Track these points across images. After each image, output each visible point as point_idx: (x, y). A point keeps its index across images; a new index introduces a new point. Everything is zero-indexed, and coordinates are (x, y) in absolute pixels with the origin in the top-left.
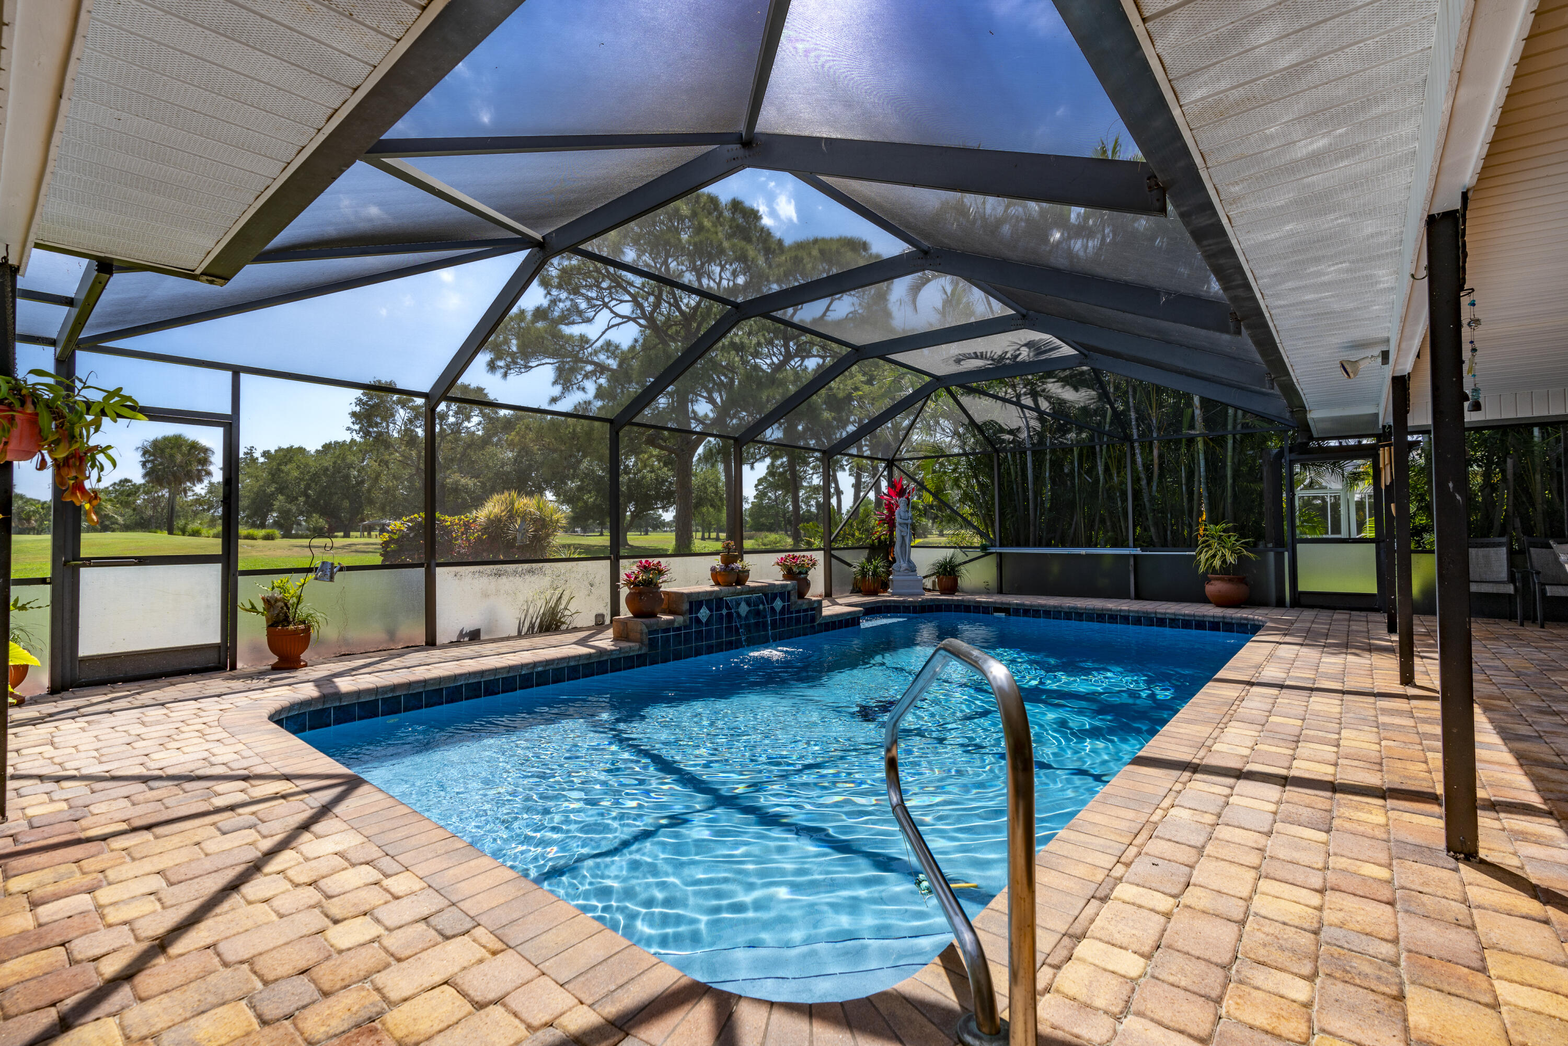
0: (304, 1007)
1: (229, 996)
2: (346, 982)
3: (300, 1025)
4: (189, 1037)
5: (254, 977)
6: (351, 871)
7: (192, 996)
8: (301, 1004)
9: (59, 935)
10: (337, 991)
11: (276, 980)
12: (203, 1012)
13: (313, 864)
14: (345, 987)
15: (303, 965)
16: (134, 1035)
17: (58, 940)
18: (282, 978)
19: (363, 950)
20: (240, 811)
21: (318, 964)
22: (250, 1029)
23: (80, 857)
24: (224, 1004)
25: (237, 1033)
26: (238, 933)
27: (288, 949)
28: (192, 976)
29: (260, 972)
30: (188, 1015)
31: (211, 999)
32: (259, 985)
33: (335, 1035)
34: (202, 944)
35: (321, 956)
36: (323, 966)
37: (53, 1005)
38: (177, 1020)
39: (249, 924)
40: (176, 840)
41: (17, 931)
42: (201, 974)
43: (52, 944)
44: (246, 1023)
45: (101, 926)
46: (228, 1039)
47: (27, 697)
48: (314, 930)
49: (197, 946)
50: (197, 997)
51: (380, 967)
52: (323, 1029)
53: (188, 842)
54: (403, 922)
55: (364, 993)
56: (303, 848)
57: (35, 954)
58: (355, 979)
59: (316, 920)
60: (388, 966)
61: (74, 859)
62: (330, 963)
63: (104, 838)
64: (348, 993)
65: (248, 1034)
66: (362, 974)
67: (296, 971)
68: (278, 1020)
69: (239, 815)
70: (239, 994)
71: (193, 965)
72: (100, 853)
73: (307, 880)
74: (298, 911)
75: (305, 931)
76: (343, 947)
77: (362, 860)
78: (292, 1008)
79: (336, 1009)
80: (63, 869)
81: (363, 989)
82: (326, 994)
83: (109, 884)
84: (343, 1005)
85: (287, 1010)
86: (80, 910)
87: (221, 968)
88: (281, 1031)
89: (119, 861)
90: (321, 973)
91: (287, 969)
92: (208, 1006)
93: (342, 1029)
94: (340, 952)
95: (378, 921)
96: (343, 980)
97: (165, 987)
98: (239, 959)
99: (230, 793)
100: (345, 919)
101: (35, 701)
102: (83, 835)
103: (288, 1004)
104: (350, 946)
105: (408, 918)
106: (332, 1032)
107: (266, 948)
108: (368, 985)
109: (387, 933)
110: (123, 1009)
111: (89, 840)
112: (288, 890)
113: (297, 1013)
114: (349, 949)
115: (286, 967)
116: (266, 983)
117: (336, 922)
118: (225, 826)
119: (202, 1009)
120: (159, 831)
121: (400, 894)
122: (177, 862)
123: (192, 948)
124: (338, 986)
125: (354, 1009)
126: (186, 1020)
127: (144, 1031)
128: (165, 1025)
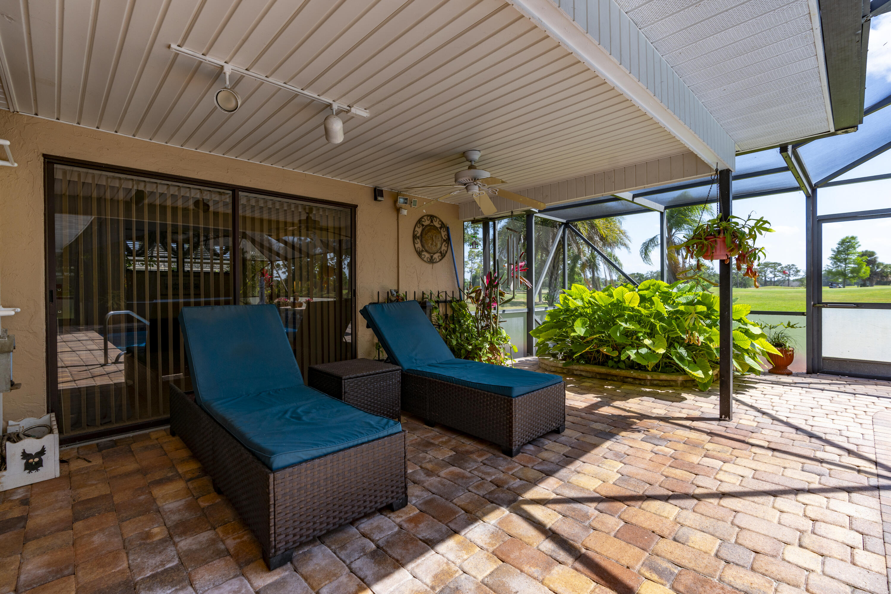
0: (737, 564)
1: (717, 534)
2: (766, 573)
3: (726, 569)
4: (690, 535)
5: (735, 536)
6: (847, 531)
7: (707, 523)
8: (737, 562)
9: (698, 471)
10: (758, 572)
11: (741, 545)
12: (703, 532)
13: (828, 512)
14: (763, 574)
15: (758, 549)
16: (678, 519)
17: (696, 472)
18: (744, 546)
19: (794, 568)
20: (824, 465)
21: (766, 555)
22: (709, 552)
23: (736, 447)
24: (713, 535)
25: (703, 549)
26: (752, 515)
27: (762, 538)
28: (716, 516)
29: (739, 536)
30: (698, 528)
31: (711, 530)
32: (733, 541)
33: (733, 587)
34: (734, 508)
35: (771, 553)
36: (766, 557)
37: (673, 492)
38: (694, 526)
39: (761, 515)
40: (778, 460)
41: (690, 461)
42: (719, 519)
43: (693, 472)
44: (710, 548)
45: (713, 477)
46: (698, 548)
47: (793, 372)
48: (784, 540)
49: (732, 508)
50: (708, 525)
51: (791, 583)
52: (732, 579)
53: (781, 465)
54: (837, 577)
55: (767, 585)
56: (832, 501)
57: (686, 472)
58: (772, 575)
59: (792, 536)
60: (797, 586)
61: (733, 447)
62: (772, 559)
63: (753, 445)
64: (760, 578)
65: (706, 553)
66: (778, 577)
67: (752, 549)
68: (722, 559)
69: (822, 466)
70: (722, 537)
71: (721, 512)
72: (745, 450)
73: (813, 517)
74: (790, 527)
75: (779, 537)
76: (787, 559)
77: (861, 530)
78: (731, 560)
79: (747, 577)
80: (726, 448)
81: (769, 582)
82: (752, 569)
83: (734, 464)
84: (752, 579)
85: (729, 559)
86: (713, 466)
87: (729, 523)
88: (717, 563)
89: (747, 457)
90: (761, 559)
91: (750, 545)
92: (707, 531)
93: (737, 587)
94: (784, 560)
95: (823, 563)
96: (767, 570)
97: (704, 513)
98: (739, 525)
99: (831, 454)
100: (807, 548)
101: (797, 375)
102: (747, 440)
103: (732, 557)
104: (791, 561)
105: (843, 577)
106: (732, 583)
107: (754, 530)
108: (775, 584)
109: (821, 573)
110: (685, 509)
111: (748, 443)
112: (798, 515)
113: (732, 564)
114: (789, 562)
115: (751, 544)
116: (736, 542)
117: (800, 546)
118: (806, 467)
119: (704, 530)
120: (776, 453)
121: (858, 563)
122: (767, 470)
123: (729, 507)
124: (760, 571)
125: (753, 586)
126: (696, 529)
127: (681, 521)
128: (688, 525)
